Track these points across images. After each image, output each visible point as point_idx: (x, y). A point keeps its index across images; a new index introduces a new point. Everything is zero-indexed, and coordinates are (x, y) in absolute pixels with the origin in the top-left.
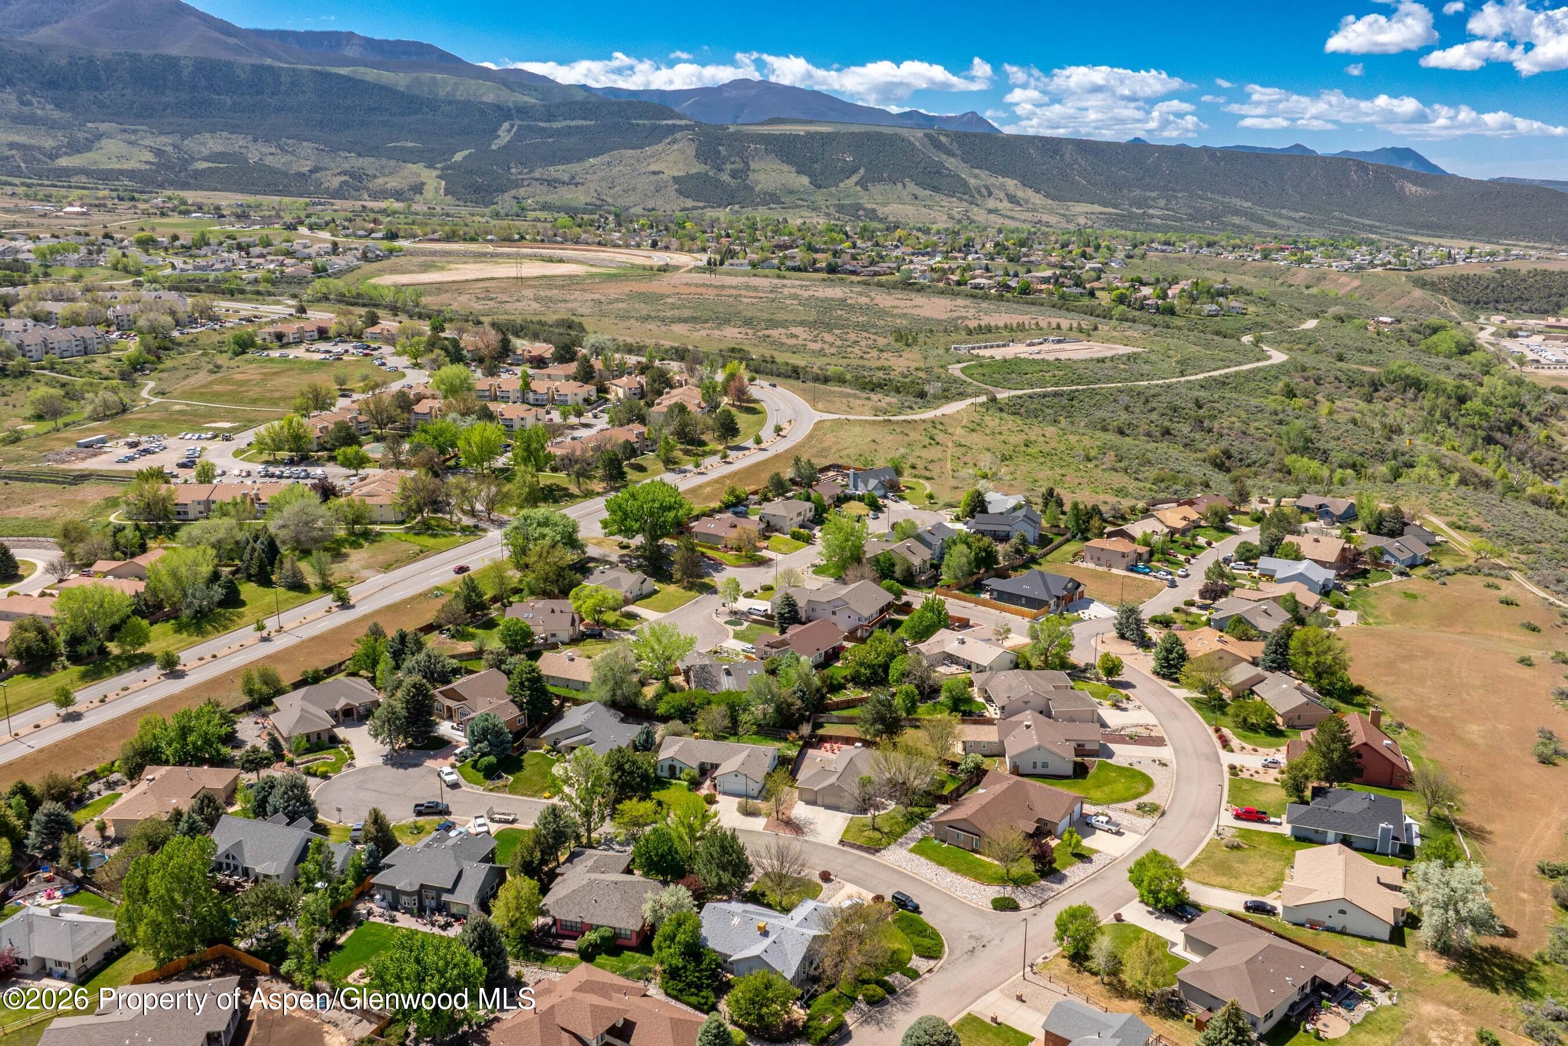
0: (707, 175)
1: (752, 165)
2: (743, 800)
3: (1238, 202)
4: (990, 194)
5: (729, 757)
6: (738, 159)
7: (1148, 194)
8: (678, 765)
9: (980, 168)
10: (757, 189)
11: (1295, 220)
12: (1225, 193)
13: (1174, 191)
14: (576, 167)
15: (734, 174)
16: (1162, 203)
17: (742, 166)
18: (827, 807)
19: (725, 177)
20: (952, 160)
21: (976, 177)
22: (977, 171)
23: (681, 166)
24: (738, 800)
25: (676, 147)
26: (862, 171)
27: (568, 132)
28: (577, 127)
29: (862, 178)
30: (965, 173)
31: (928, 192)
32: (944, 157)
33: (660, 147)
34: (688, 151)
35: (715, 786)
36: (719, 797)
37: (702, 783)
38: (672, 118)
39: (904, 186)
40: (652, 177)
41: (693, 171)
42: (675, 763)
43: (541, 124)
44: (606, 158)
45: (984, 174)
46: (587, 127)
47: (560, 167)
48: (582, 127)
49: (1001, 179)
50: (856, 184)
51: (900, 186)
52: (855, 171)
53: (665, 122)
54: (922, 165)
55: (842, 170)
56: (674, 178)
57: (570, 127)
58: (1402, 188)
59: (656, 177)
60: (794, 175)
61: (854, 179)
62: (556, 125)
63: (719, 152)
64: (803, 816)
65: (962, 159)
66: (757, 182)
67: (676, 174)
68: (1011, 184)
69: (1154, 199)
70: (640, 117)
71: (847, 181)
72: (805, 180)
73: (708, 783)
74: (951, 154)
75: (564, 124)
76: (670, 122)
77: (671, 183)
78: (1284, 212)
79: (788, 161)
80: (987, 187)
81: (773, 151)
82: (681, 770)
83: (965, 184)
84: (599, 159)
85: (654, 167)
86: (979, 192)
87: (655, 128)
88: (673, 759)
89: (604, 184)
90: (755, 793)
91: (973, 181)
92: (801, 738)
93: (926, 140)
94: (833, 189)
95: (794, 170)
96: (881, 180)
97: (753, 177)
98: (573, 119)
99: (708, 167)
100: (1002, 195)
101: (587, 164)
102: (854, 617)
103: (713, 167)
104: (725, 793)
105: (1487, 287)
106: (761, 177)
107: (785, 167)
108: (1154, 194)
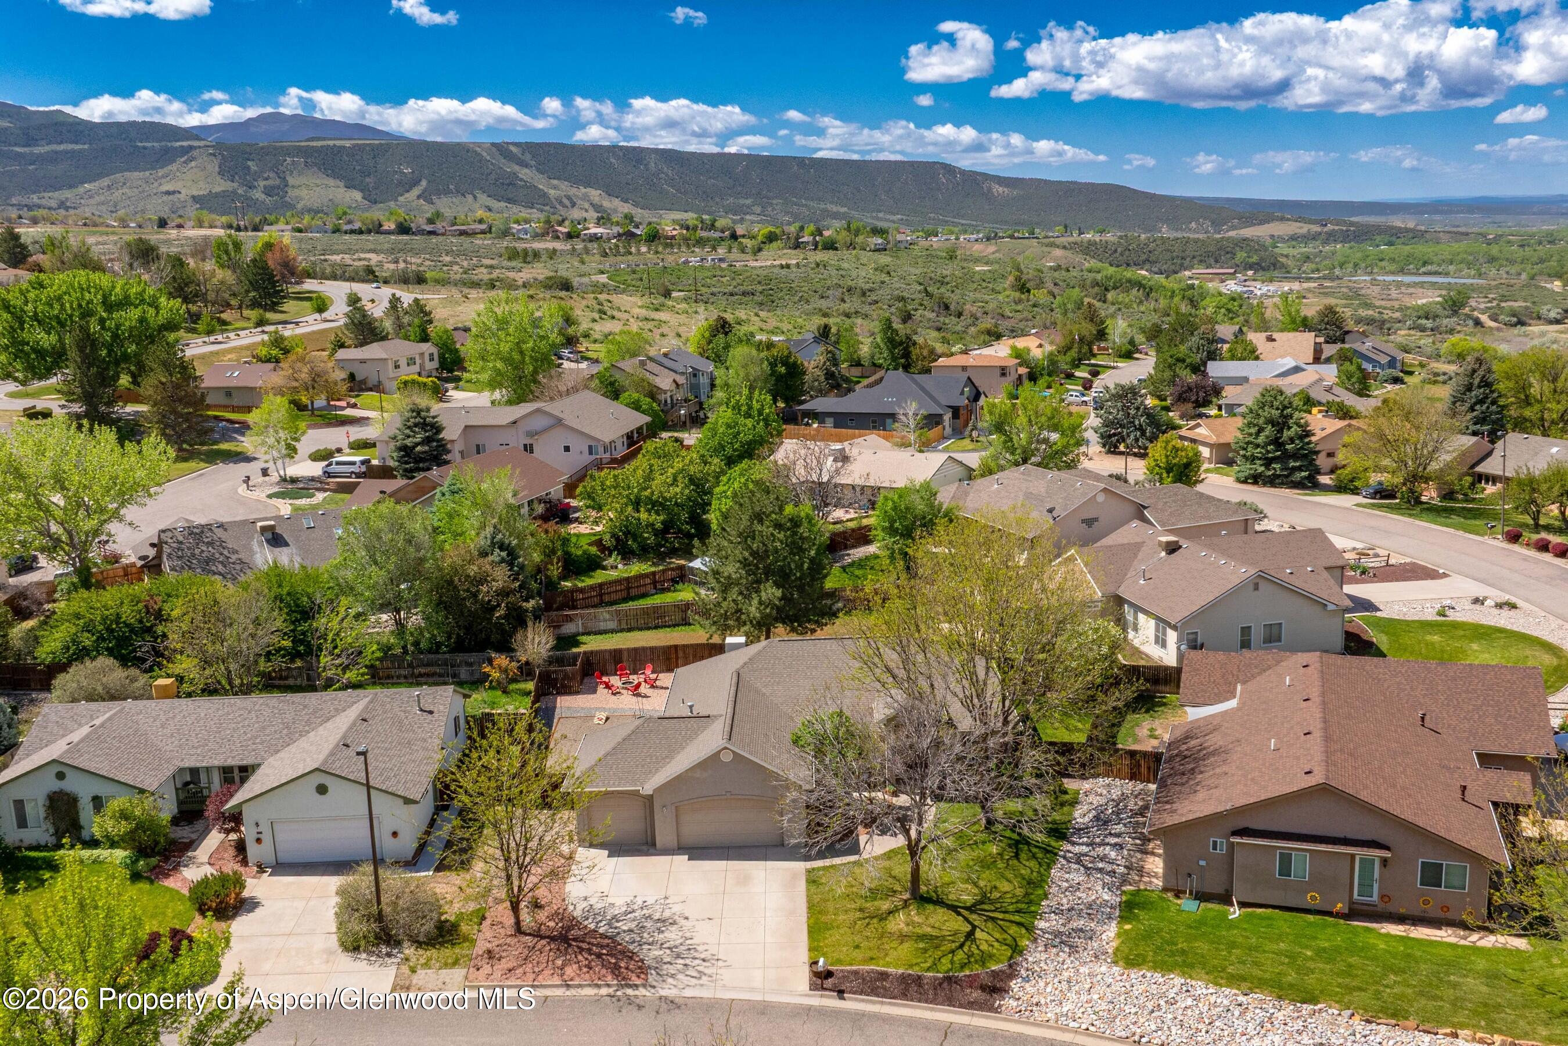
0: (234, 192)
1: (291, 181)
2: (362, 880)
3: (834, 208)
4: (574, 205)
5: (290, 735)
6: (272, 175)
7: (742, 201)
8: (83, 790)
9: (559, 179)
10: (299, 206)
11: (894, 222)
12: (820, 200)
13: (768, 198)
14: (66, 194)
15: (269, 191)
16: (758, 209)
17: (278, 182)
18: (698, 851)
19: (258, 195)
20: (526, 171)
21: (555, 188)
22: (555, 182)
23: (201, 184)
24: (334, 882)
25: (193, 164)
26: (424, 183)
27: (54, 158)
28: (66, 152)
29: (424, 191)
30: (542, 183)
31: (503, 204)
32: (517, 168)
33: (174, 167)
34: (209, 167)
35: (241, 847)
36: (256, 886)
37: (190, 845)
38: (187, 139)
39: (475, 197)
40: (165, 198)
41: (217, 189)
42: (73, 784)
43: (18, 149)
44: (105, 182)
45: (564, 185)
46: (80, 151)
47: (46, 195)
48: (73, 151)
49: (583, 190)
50: (419, 197)
51: (470, 198)
52: (416, 183)
53: (178, 144)
54: (493, 176)
55: (400, 183)
56: (193, 197)
57: (56, 152)
58: (990, 189)
59: (171, 197)
60: (342, 190)
61: (416, 191)
62: (37, 150)
63: (249, 168)
64: (619, 901)
65: (538, 170)
66: (299, 199)
67: (195, 193)
68: (595, 194)
69: (748, 207)
70: (147, 140)
71: (407, 195)
72: (357, 195)
73: (214, 839)
74: (524, 164)
75: (48, 148)
76: (185, 144)
77: (190, 201)
78: (881, 215)
79: (335, 175)
80: (569, 198)
81: (315, 164)
82: (98, 803)
83: (545, 195)
84: (97, 184)
85: (166, 187)
86: (561, 203)
87: (166, 151)
88: (60, 769)
89: (104, 208)
90: (408, 843)
91: (552, 192)
92: (526, 670)
93: (494, 149)
94: (392, 204)
95: (342, 184)
96: (447, 192)
97: (292, 193)
98: (61, 143)
99: (235, 185)
100: (587, 205)
101: (81, 190)
102: (579, 446)
103: (242, 185)
104: (282, 867)
105: (1116, 251)
106: (303, 193)
107: (331, 182)
108: (748, 202)
